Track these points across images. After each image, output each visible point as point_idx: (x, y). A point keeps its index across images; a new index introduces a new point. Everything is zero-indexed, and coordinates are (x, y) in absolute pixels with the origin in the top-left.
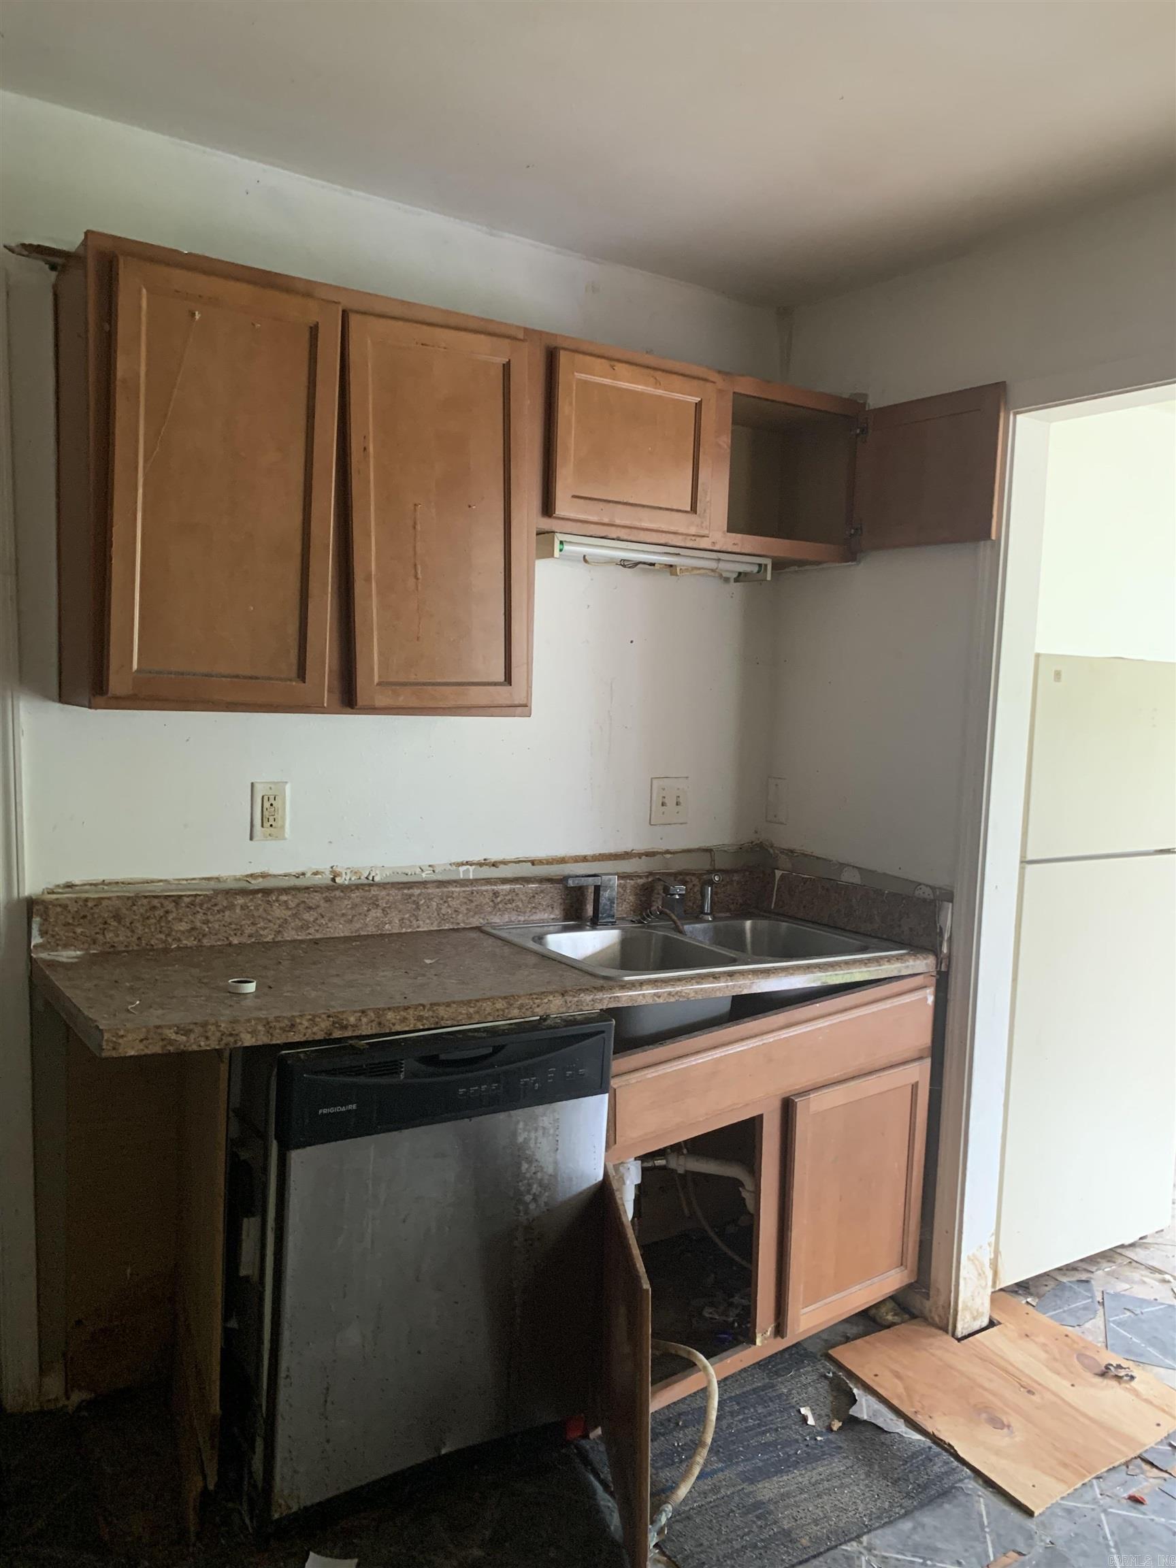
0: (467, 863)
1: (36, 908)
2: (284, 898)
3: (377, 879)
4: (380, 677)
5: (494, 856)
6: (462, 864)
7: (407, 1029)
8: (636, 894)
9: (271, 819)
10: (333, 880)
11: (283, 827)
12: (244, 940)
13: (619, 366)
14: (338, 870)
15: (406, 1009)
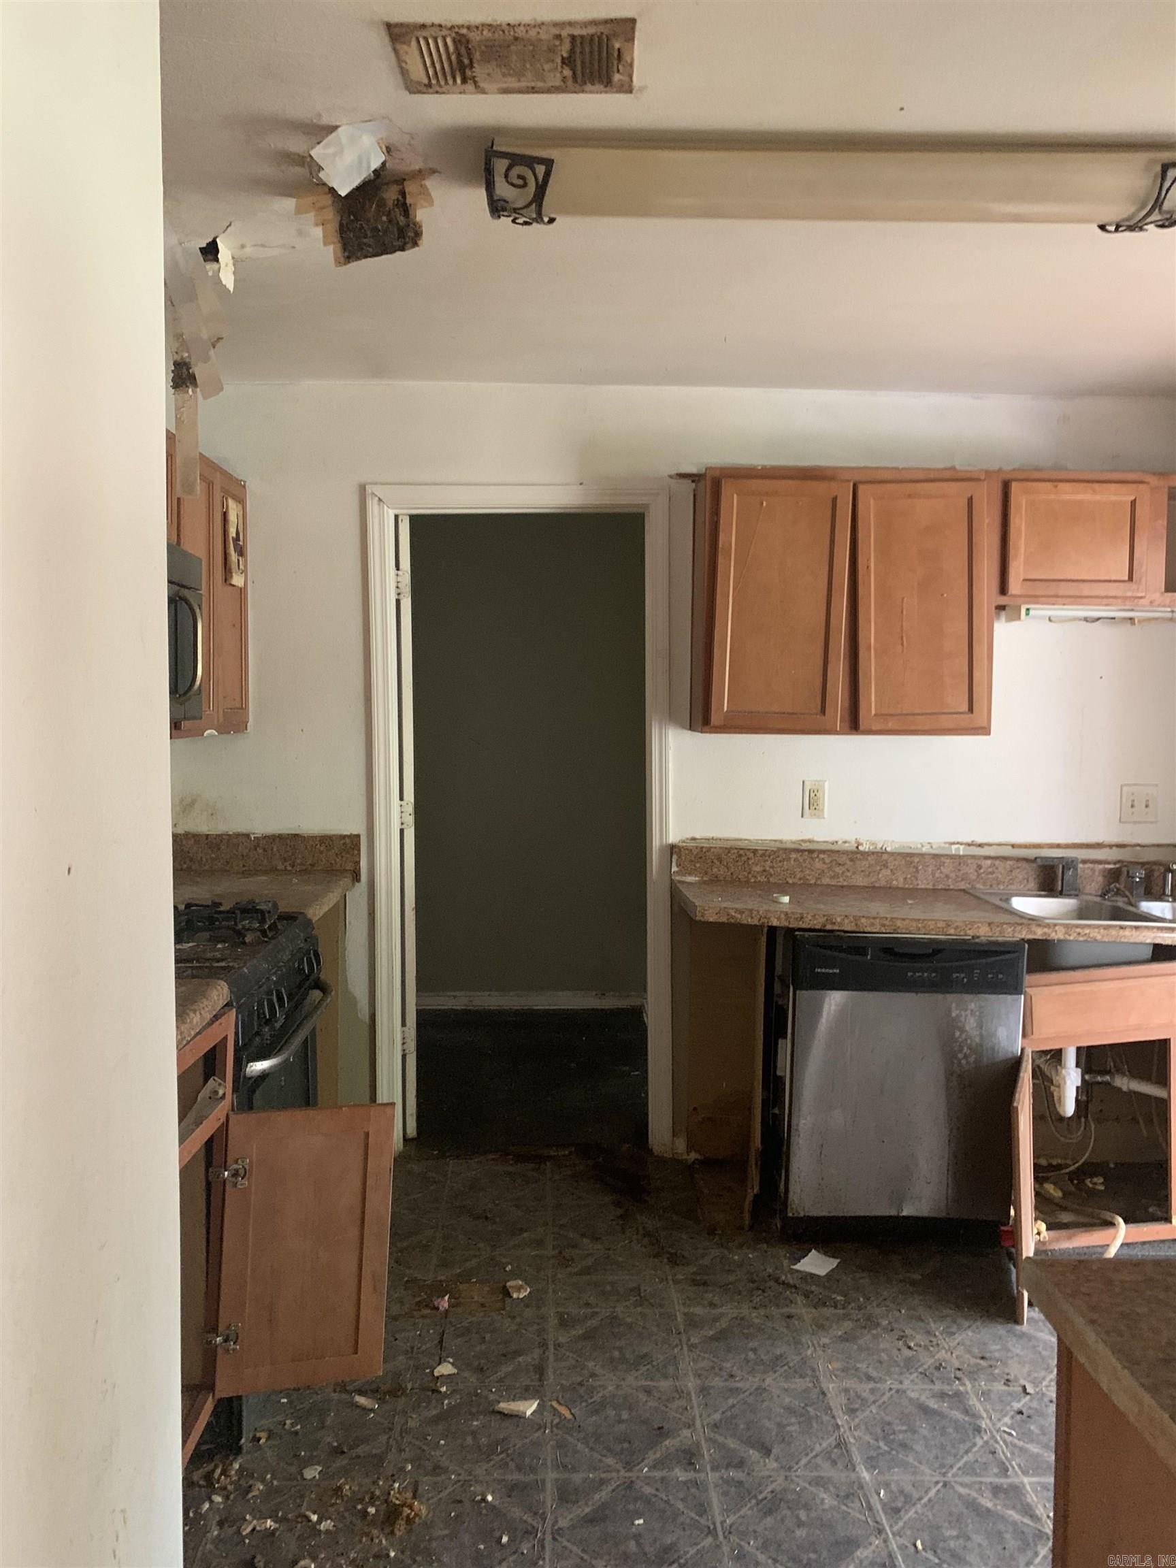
0: (958, 843)
1: (674, 850)
2: (822, 856)
3: (889, 849)
4: (876, 709)
5: (980, 840)
6: (954, 843)
7: (875, 930)
8: (1104, 876)
9: (815, 804)
10: (857, 847)
11: (823, 810)
12: (796, 880)
13: (1061, 485)
14: (861, 841)
15: (874, 918)
